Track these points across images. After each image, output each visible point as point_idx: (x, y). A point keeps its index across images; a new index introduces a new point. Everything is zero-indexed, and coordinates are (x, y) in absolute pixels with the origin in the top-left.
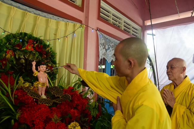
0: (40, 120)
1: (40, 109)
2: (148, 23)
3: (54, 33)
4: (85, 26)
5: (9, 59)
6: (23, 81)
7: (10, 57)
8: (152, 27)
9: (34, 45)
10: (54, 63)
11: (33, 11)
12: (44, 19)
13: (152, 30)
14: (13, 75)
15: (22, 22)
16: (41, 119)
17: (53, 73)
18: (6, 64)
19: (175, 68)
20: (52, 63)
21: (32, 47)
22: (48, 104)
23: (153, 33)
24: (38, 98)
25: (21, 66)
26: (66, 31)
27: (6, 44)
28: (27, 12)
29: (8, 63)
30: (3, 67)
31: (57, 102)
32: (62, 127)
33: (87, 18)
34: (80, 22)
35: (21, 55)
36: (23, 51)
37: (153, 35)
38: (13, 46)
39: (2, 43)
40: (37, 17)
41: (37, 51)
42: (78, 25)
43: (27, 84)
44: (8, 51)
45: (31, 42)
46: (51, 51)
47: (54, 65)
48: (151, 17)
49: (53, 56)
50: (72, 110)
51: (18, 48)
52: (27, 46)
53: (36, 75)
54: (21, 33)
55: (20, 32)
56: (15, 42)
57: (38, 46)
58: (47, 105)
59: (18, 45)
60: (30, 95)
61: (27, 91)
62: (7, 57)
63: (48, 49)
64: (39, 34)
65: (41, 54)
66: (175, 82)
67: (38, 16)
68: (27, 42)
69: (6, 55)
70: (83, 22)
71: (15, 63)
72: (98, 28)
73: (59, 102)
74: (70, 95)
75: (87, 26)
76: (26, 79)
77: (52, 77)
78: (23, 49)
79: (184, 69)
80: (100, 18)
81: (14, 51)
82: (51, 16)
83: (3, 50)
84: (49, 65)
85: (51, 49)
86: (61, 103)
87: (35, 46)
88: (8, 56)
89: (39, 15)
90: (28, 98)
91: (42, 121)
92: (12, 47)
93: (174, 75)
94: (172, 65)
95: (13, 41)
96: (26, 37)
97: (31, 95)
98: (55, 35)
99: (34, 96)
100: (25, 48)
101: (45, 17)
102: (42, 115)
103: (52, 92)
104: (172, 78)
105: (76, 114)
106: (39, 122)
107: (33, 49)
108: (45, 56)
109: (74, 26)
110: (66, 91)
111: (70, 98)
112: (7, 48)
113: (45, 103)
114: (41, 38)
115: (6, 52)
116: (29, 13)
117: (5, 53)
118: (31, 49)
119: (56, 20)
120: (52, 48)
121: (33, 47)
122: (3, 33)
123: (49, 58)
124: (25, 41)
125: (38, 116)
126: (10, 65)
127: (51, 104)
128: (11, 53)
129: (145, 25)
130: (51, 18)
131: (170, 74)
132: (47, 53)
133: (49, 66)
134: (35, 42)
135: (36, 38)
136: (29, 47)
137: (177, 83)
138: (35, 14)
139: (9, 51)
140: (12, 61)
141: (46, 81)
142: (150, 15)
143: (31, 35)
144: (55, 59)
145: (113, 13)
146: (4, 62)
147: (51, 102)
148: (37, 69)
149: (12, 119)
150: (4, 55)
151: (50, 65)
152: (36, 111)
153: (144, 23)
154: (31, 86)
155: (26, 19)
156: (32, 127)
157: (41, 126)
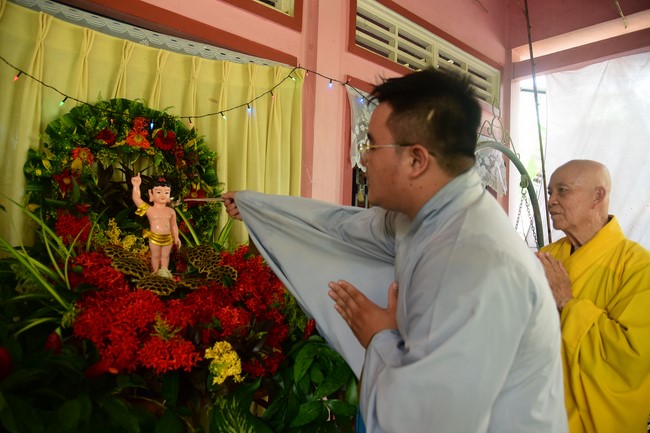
0: (127, 330)
1: (134, 302)
2: (522, 55)
3: (210, 96)
4: (303, 72)
5: (80, 173)
6: (118, 232)
7: (80, 167)
8: (534, 66)
9: (151, 131)
10: (212, 181)
11: (146, 38)
12: (179, 57)
13: (534, 77)
14: (92, 215)
15: (116, 69)
16: (129, 328)
17: (207, 209)
18: (70, 186)
19: (570, 191)
20: (203, 182)
21: (147, 138)
22: (159, 290)
23: (535, 87)
24: (138, 275)
25: (113, 191)
26: (245, 90)
27: (70, 131)
28: (126, 41)
29: (75, 183)
30: (63, 195)
31: (189, 285)
32: (180, 352)
33: (312, 47)
34: (291, 61)
35: (115, 160)
36: (117, 150)
37: (535, 91)
38: (92, 139)
39: (59, 130)
40: (157, 52)
41: (160, 149)
42: (284, 69)
43: (131, 240)
44: (76, 151)
45: (140, 125)
46: (199, 150)
47: (209, 188)
48: (529, 36)
49: (207, 162)
50: (226, 309)
51: (104, 142)
52: (129, 135)
53: (144, 213)
54: (114, 102)
55: (113, 98)
56: (96, 125)
57: (161, 134)
58: (158, 292)
59: (105, 135)
60: (116, 266)
61: (112, 256)
62: (73, 166)
63: (190, 143)
64: (167, 100)
65: (169, 157)
66: (575, 234)
67: (161, 50)
68: (131, 126)
69: (70, 162)
70: (301, 61)
71: (96, 182)
72: (348, 77)
73: (193, 285)
74: (237, 269)
75: (312, 73)
76: (129, 225)
77: (205, 222)
78: (117, 144)
79: (601, 194)
80: (354, 46)
81: (94, 150)
82: (201, 47)
83: (62, 149)
84: (194, 186)
85: (201, 141)
86: (197, 290)
87: (153, 135)
88: (76, 164)
89: (164, 47)
90: (109, 274)
91: (131, 334)
92: (88, 139)
93: (567, 212)
94: (561, 184)
95: (89, 123)
96: (127, 111)
97: (119, 267)
98: (215, 101)
99: (127, 269)
100: (123, 142)
101: (182, 51)
102: (137, 319)
103: (192, 260)
104: (564, 224)
105: (236, 321)
106: (121, 337)
107: (147, 144)
108: (184, 162)
109: (272, 73)
110: (227, 259)
111: (234, 276)
112: (73, 143)
113: (151, 289)
114: (169, 113)
115: (71, 154)
116: (131, 43)
117: (66, 157)
118: (142, 144)
119: (215, 58)
120: (205, 139)
121: (149, 138)
122: (62, 103)
123: (197, 166)
124: (125, 122)
125: (125, 320)
126: (83, 189)
127: (170, 290)
128: (84, 154)
129: (514, 60)
130: (199, 55)
131: (557, 209)
132: (189, 155)
133: (194, 190)
134: (152, 125)
135: (157, 113)
136: (136, 139)
137: (579, 239)
138: (151, 44)
139: (79, 152)
140: (90, 178)
141: (171, 229)
142: (529, 27)
143: (140, 105)
144: (212, 172)
145: (399, 30)
146: (67, 181)
147: (170, 287)
148: (145, 198)
149: (56, 327)
150: (65, 162)
151: (198, 188)
152: (122, 308)
153: (509, 55)
154: (143, 245)
155: (125, 62)
156: (101, 346)
157: (125, 348)
